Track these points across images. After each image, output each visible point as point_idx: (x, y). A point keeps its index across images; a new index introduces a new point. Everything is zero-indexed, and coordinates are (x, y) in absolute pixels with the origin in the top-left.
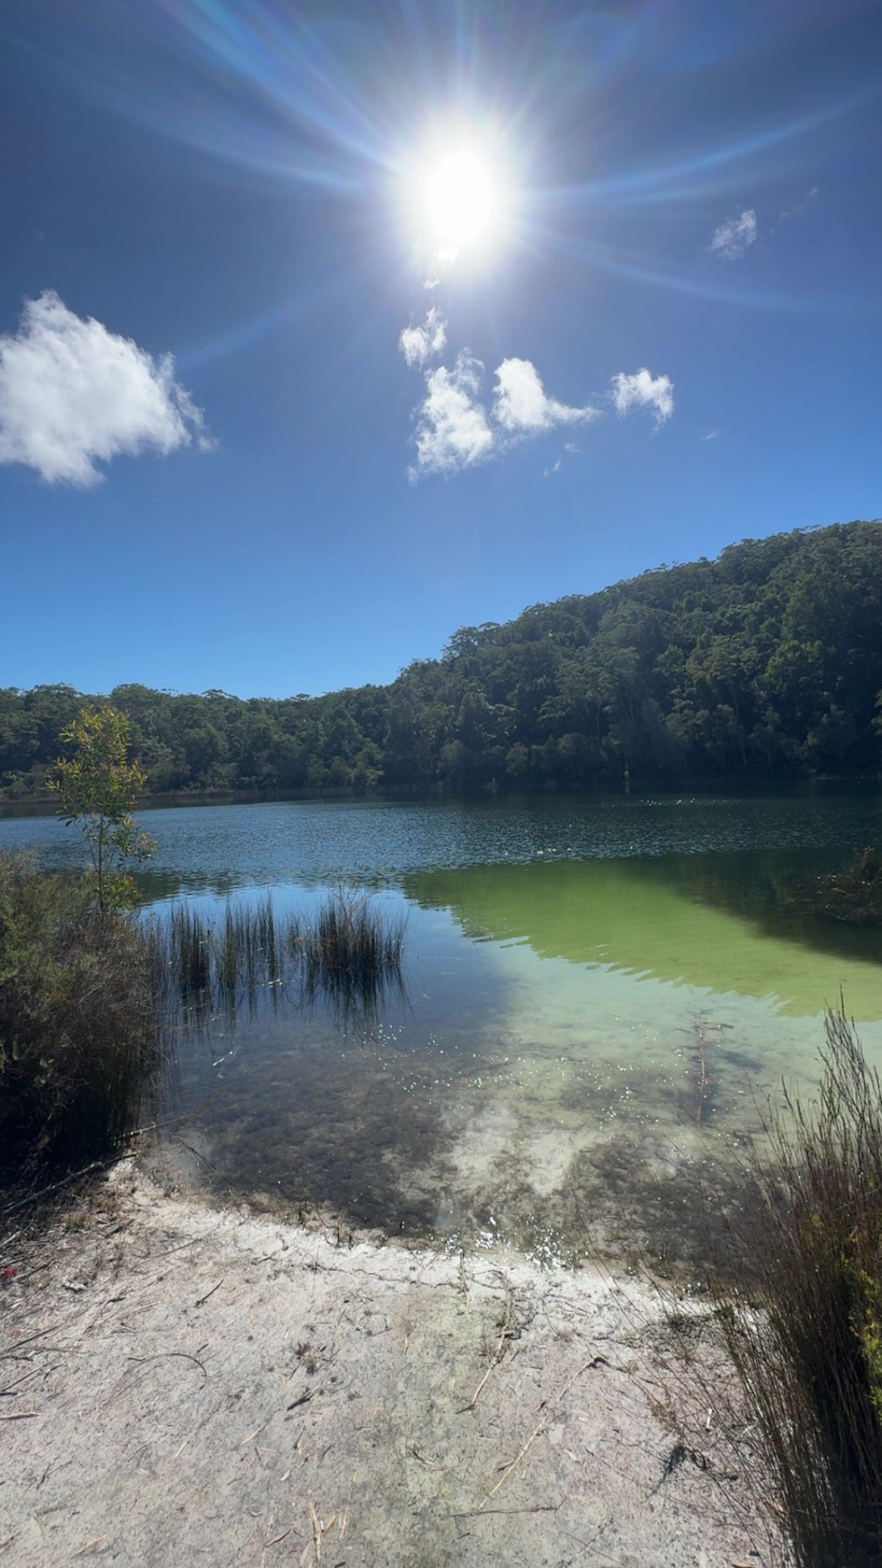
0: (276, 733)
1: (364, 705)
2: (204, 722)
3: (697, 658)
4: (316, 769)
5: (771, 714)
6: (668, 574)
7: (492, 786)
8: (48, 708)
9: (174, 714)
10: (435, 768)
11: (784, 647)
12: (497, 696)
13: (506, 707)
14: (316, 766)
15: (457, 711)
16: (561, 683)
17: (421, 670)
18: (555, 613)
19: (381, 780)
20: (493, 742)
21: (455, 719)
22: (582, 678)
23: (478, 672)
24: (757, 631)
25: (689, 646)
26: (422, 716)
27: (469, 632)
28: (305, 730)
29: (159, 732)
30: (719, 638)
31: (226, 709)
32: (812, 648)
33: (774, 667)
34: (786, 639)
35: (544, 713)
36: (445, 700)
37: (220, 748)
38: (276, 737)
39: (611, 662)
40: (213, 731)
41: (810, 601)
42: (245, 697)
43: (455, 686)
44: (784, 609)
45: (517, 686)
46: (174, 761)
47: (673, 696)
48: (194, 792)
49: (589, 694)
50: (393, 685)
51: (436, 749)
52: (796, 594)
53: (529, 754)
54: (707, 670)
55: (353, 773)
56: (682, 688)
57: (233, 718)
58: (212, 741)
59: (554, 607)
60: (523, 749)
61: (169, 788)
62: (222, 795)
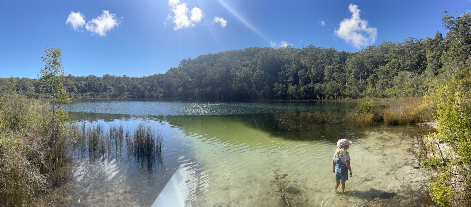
0: (138, 85)
1: (159, 78)
2: (122, 83)
3: (239, 72)
4: (147, 94)
5: (254, 86)
6: (232, 52)
7: (191, 98)
8: (90, 80)
9: (116, 81)
10: (176, 94)
11: (257, 72)
12: (192, 77)
13: (194, 80)
14: (147, 93)
15: (182, 80)
16: (207, 74)
17: (172, 70)
18: (206, 57)
19: (162, 97)
20: (191, 88)
21: (181, 82)
22: (212, 74)
23: (187, 71)
24: (251, 67)
25: (237, 69)
26: (173, 81)
27: (185, 61)
28: (145, 84)
29: (112, 85)
30: (244, 68)
31: (127, 79)
32: (262, 72)
33: (255, 76)
34: (257, 70)
35: (203, 81)
36: (179, 77)
37: (125, 88)
38: (138, 86)
39: (219, 70)
40: (124, 85)
41: (262, 62)
42: (131, 77)
43: (181, 74)
44: (257, 63)
45: (197, 74)
46: (115, 91)
47: (234, 80)
48: (119, 98)
49: (214, 77)
50: (166, 74)
51: (177, 89)
52: (259, 61)
53: (200, 91)
54: (241, 75)
55: (156, 95)
56: (236, 78)
57: (128, 82)
58: (123, 87)
59: (206, 56)
60: (198, 90)
61: (114, 97)
62: (126, 99)
